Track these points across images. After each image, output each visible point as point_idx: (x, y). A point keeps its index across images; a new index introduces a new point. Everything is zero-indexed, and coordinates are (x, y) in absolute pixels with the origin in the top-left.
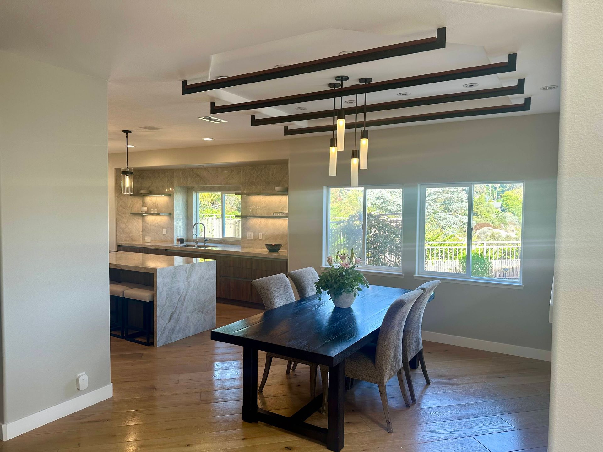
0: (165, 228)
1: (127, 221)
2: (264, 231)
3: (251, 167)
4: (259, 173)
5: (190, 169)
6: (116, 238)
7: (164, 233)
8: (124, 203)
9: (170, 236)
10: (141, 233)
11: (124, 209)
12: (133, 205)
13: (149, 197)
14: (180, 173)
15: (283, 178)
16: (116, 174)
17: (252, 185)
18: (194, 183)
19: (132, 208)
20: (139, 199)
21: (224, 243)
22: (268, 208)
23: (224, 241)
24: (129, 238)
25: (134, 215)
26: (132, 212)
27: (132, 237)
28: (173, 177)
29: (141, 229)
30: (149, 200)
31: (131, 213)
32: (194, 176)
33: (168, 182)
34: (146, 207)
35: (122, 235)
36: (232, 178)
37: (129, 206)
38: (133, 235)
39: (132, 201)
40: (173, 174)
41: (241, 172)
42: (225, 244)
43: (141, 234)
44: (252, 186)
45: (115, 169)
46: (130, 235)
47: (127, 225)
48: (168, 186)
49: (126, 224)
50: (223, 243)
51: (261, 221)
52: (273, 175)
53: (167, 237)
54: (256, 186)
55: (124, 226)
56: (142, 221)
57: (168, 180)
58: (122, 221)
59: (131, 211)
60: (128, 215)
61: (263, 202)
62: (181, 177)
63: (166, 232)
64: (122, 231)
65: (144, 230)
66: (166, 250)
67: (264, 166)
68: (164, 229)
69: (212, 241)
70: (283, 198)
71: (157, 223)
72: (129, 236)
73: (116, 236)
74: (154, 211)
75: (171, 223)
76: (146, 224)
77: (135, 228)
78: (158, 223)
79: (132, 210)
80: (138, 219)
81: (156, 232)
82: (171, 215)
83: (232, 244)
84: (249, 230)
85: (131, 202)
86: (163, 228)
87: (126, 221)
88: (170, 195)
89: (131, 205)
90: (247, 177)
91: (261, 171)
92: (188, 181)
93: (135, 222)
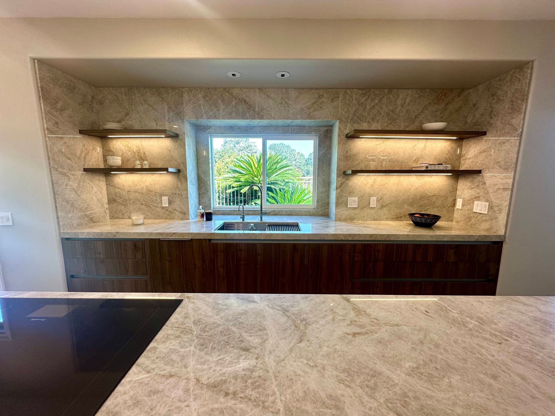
0: (167, 195)
1: (79, 184)
2: (380, 194)
3: (360, 92)
4: (376, 101)
5: (225, 89)
6: (58, 223)
7: (165, 204)
8: (68, 146)
9: (178, 209)
10: (106, 206)
11: (69, 159)
12: (87, 154)
13: (119, 140)
14: (200, 95)
15: (422, 112)
16: (40, 74)
17: (361, 121)
18: (234, 114)
19: (85, 158)
20: (96, 143)
21: (273, 213)
22: (391, 159)
23: (274, 211)
24: (86, 219)
25: (90, 174)
26: (86, 167)
27: (91, 216)
28: (182, 104)
29: (105, 200)
30: (121, 145)
31: (85, 170)
32: (234, 103)
33: (168, 112)
34: (120, 158)
35: (70, 216)
36: (321, 108)
37: (78, 155)
38: (93, 211)
39: (84, 145)
40: (182, 96)
41: (340, 98)
42: (275, 215)
43: (107, 209)
44: (361, 123)
45: (34, 59)
46: (88, 213)
47: (79, 193)
48: (169, 119)
49: (76, 192)
50: (271, 214)
51: (375, 179)
52: (402, 106)
53: (172, 211)
54: (369, 122)
55: (73, 195)
56: (106, 184)
57: (170, 108)
58: (67, 185)
59: (84, 165)
60: (80, 173)
61: (381, 150)
62: (201, 102)
63: (170, 202)
64: (69, 206)
65: (111, 201)
66: (210, 240)
67: (386, 91)
68: (165, 199)
69: (251, 212)
70: (419, 142)
71: (145, 188)
72: (86, 215)
73: (58, 218)
74: (142, 165)
75: (180, 186)
76: (117, 190)
77: (94, 198)
78: (147, 186)
79: (85, 162)
80: (99, 180)
81: (144, 202)
82: (180, 173)
83: (288, 215)
84: (351, 193)
85: (81, 145)
86: (161, 195)
87: (76, 185)
88: (175, 136)
89: (82, 152)
90: (352, 108)
91: (381, 99)
92: (218, 110)
93: (93, 185)
